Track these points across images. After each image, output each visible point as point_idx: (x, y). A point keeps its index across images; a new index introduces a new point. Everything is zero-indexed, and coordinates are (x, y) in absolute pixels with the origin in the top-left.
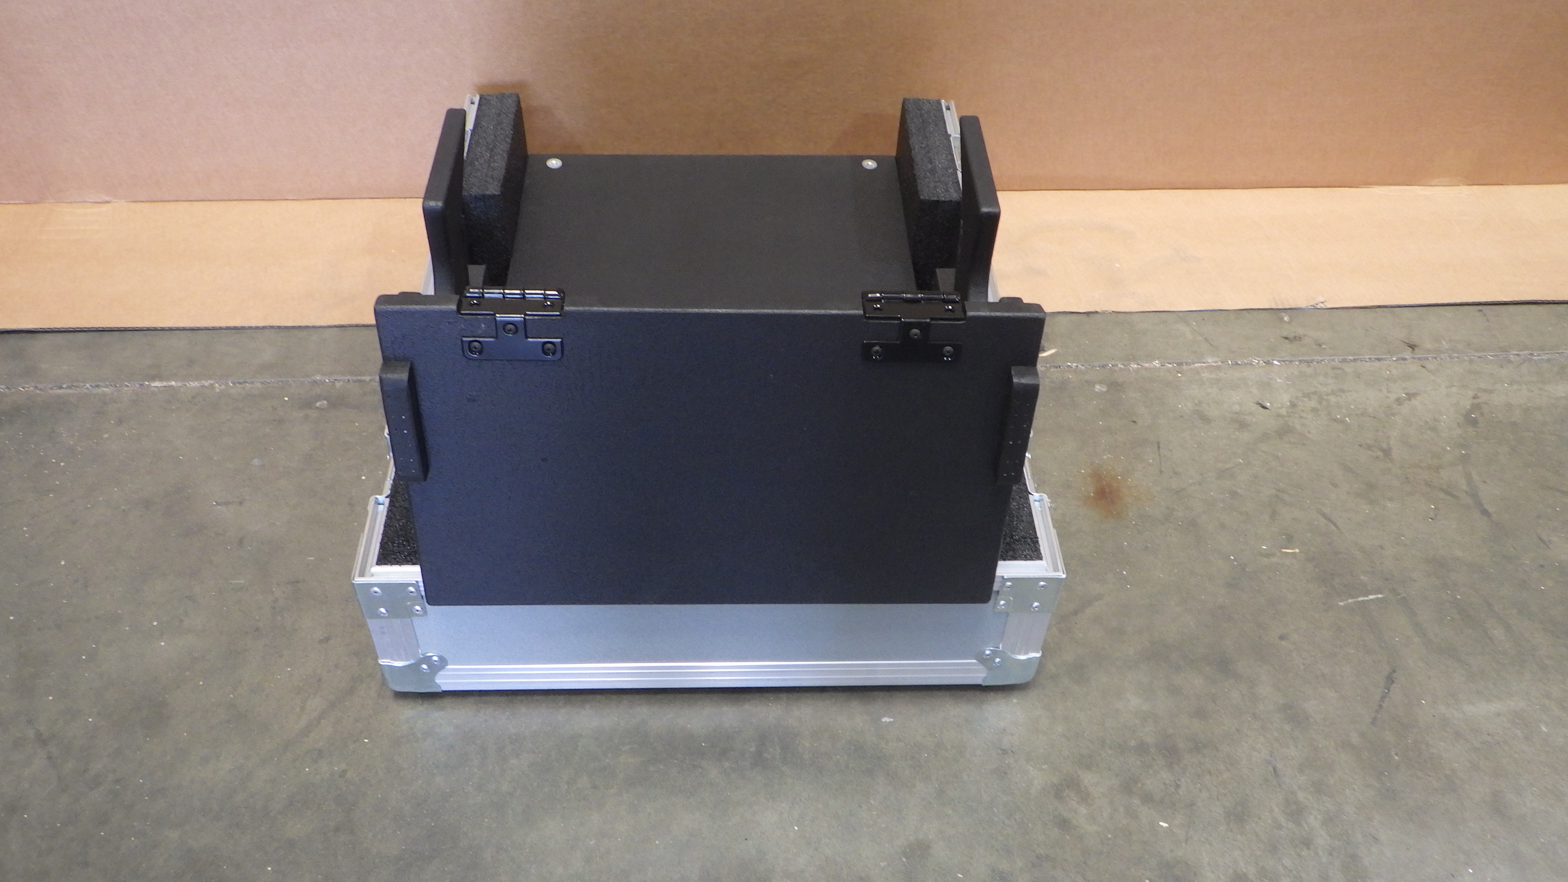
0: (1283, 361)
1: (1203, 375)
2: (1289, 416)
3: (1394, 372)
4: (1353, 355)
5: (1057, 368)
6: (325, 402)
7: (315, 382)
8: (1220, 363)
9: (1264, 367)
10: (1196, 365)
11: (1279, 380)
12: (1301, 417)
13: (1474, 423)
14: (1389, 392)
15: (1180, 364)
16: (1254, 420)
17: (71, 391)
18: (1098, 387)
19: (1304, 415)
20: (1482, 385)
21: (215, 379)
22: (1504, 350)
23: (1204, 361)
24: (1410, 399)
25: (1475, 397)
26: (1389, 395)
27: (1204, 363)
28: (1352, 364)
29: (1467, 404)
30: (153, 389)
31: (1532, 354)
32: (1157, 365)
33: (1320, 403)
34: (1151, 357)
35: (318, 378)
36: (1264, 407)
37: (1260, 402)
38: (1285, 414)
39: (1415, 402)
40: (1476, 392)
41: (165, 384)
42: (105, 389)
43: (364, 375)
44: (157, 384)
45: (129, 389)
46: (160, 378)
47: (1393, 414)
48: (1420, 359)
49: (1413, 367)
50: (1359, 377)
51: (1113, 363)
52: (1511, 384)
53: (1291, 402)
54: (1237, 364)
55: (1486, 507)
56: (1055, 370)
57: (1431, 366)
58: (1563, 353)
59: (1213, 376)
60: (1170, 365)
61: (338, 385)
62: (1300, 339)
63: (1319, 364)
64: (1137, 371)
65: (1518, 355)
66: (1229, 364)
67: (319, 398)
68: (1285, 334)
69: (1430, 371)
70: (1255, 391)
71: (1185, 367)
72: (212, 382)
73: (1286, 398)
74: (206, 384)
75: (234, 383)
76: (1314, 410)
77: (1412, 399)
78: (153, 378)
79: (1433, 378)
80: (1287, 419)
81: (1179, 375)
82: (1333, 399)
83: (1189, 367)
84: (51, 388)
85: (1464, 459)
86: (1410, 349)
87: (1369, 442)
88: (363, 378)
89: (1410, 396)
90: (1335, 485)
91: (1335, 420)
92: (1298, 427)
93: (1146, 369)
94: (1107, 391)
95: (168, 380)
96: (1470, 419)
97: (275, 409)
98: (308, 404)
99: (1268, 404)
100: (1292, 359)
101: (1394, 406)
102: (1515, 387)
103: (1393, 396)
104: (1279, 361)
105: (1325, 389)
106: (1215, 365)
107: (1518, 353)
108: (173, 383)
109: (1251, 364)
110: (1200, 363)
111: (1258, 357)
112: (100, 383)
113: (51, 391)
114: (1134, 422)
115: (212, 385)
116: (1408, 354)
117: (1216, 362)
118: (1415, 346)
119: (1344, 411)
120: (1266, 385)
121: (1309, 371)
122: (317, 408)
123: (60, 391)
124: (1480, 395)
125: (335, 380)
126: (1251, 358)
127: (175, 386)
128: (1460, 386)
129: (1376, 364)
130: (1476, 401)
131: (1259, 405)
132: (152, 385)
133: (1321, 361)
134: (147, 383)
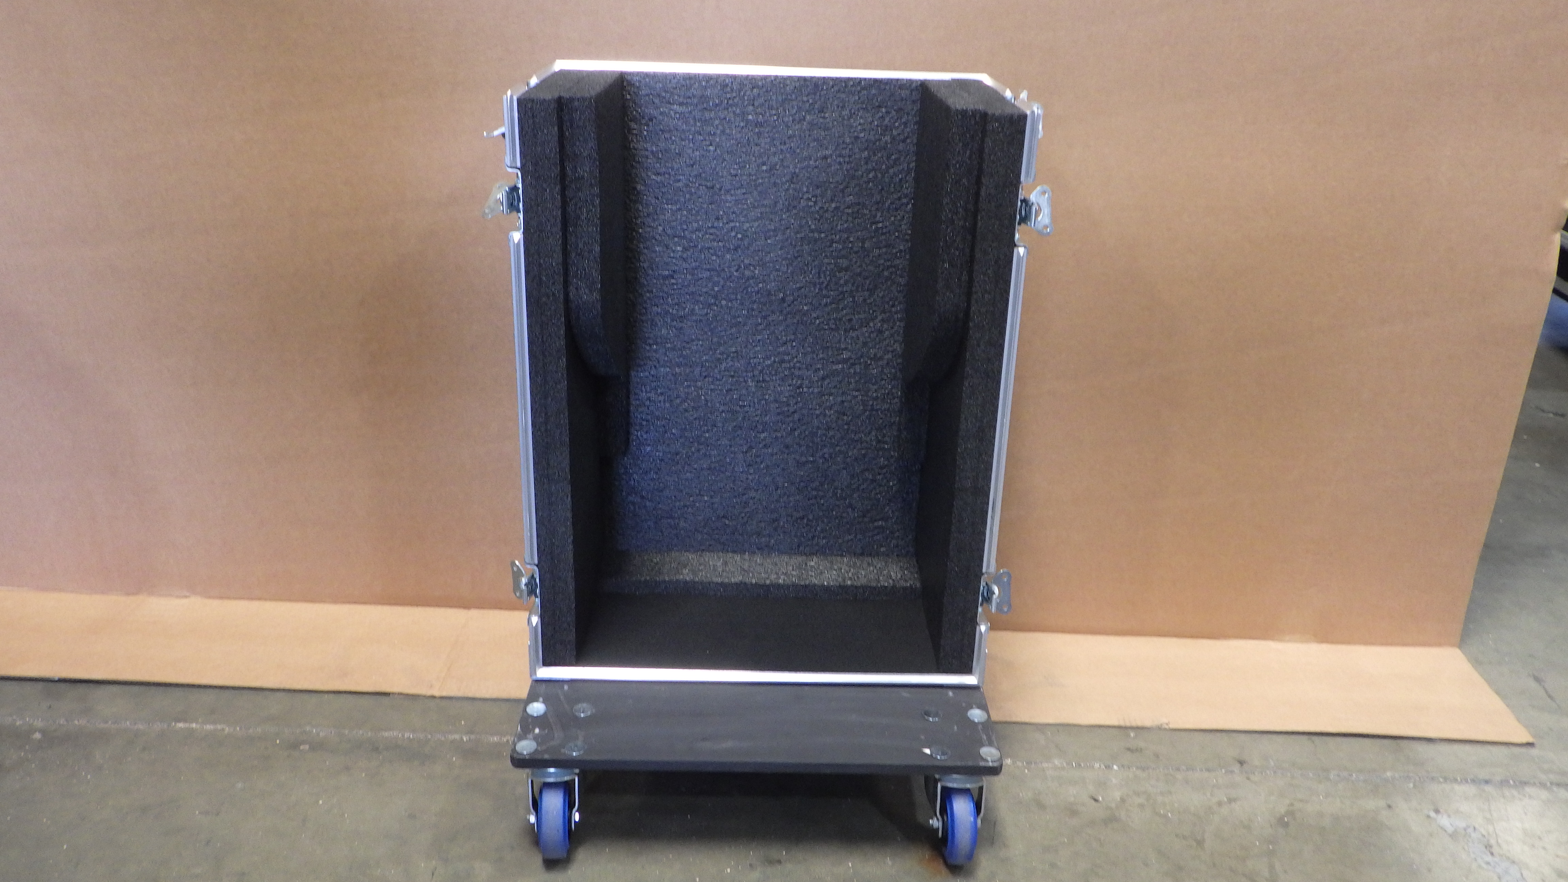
0: (1122, 766)
1: (1048, 773)
2: (1117, 809)
4: (1186, 766)
6: (308, 746)
7: (305, 731)
8: (1065, 764)
9: (1104, 770)
10: (1043, 765)
11: (1114, 781)
12: (1129, 812)
13: (1286, 826)
14: (1212, 796)
15: (1029, 763)
16: (1085, 810)
19: (1131, 809)
20: (1299, 796)
22: (1326, 770)
24: (1230, 803)
25: (1292, 805)
26: (1211, 798)
27: (1051, 763)
29: (1283, 810)
30: (177, 729)
31: (1350, 775)
32: (1009, 763)
33: (1148, 802)
36: (1096, 801)
37: (1094, 797)
38: (1113, 807)
40: (1292, 801)
41: (187, 725)
44: (181, 725)
47: (1213, 814)
48: (1246, 774)
49: (1239, 778)
50: (1187, 783)
53: (1121, 797)
54: (1080, 766)
57: (1255, 778)
58: (1380, 775)
59: (1056, 774)
60: (1020, 763)
61: (322, 734)
62: (1141, 752)
63: (1153, 771)
65: (1338, 775)
66: (1073, 766)
67: (303, 743)
68: (1128, 747)
69: (1253, 783)
73: (1117, 795)
74: (219, 727)
75: (241, 728)
76: (1141, 805)
77: (1233, 803)
79: (1255, 787)
80: (1115, 812)
81: (1025, 769)
82: (1160, 799)
83: (1036, 766)
85: (1271, 853)
86: (1239, 764)
87: (1186, 833)
88: (344, 731)
91: (1158, 815)
92: (1123, 817)
95: (190, 723)
96: (1283, 822)
97: (267, 748)
98: (294, 746)
99: (1101, 799)
100: (1131, 765)
101: (1215, 808)
102: (1329, 799)
103: (1215, 800)
104: (1118, 766)
106: (1060, 765)
107: (1337, 773)
108: (194, 725)
109: (1093, 767)
110: (1048, 763)
111: (1100, 761)
116: (1236, 768)
117: (1061, 763)
120: (1102, 784)
121: (1143, 775)
122: (302, 752)
123: (106, 725)
124: (1295, 803)
125: (320, 731)
126: (1093, 763)
127: (194, 727)
128: (1279, 796)
129: (1206, 774)
130: (1290, 808)
131: (1092, 799)
132: (177, 726)
133: (1156, 768)
134: (173, 724)
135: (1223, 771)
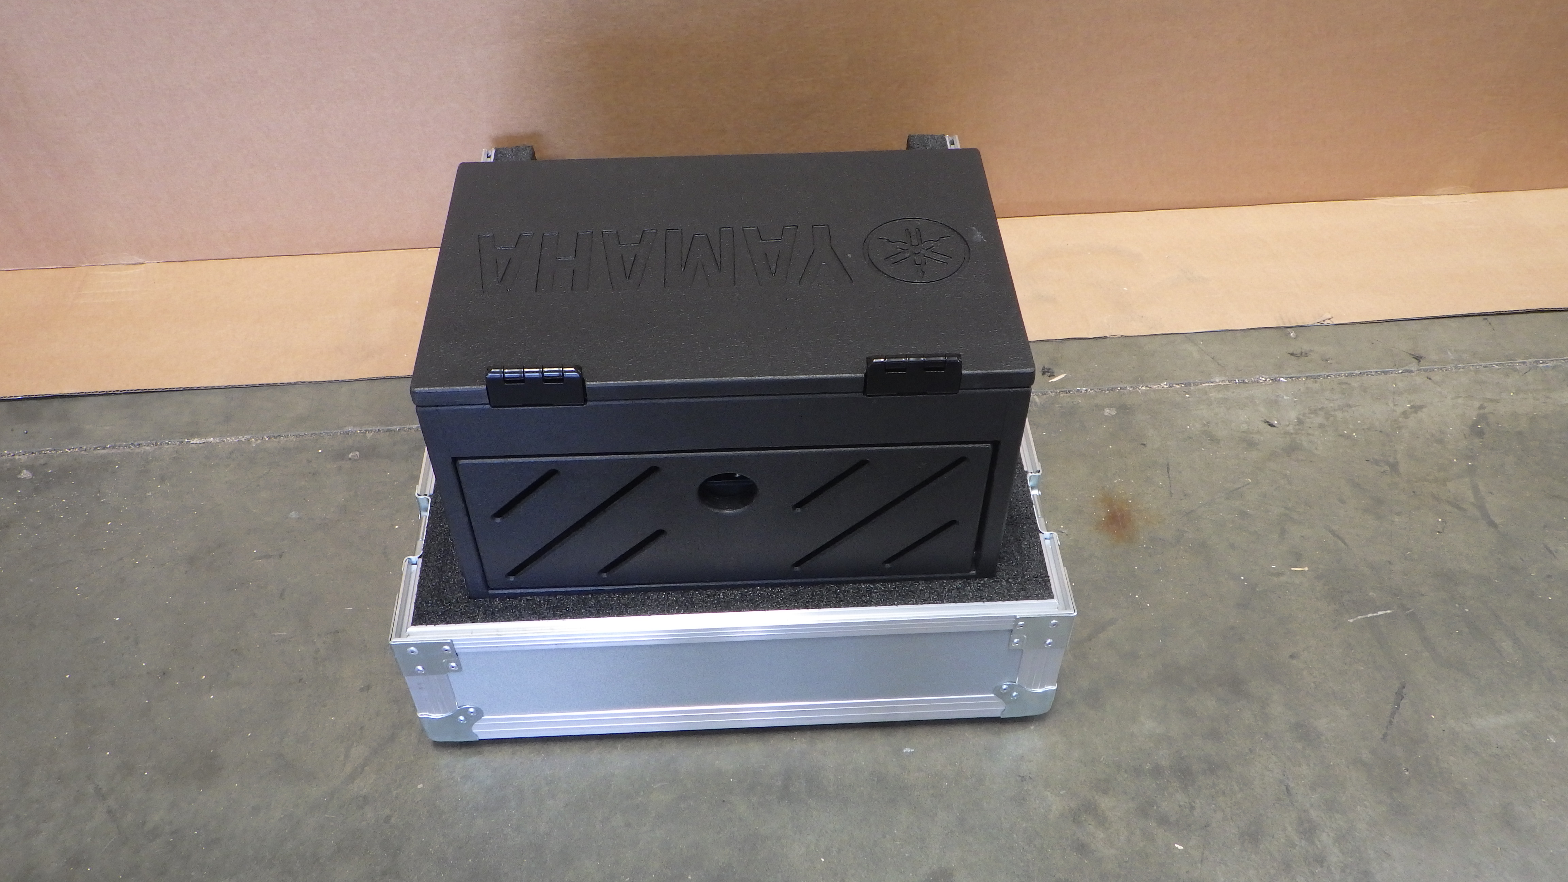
0: (1290, 378)
1: (1211, 395)
2: (1296, 434)
3: (1400, 384)
4: (1359, 369)
5: (1067, 393)
6: (357, 453)
7: (347, 433)
8: (1227, 382)
9: (1270, 384)
10: (1204, 385)
11: (1285, 398)
12: (1308, 434)
13: (1480, 434)
14: (1395, 405)
15: (1188, 385)
16: (1262, 438)
17: (113, 451)
18: (1107, 411)
19: (1310, 431)
20: (1489, 395)
21: (252, 434)
22: (1510, 358)
23: (1212, 380)
24: (1416, 412)
25: (1482, 407)
26: (1395, 408)
27: (1211, 383)
28: (1358, 378)
29: (1473, 414)
30: (193, 445)
31: (1537, 362)
32: (1165, 386)
33: (1327, 419)
34: (1158, 379)
35: (350, 429)
36: (1272, 426)
37: (1268, 420)
38: (1292, 431)
39: (1422, 415)
40: (1482, 403)
41: (203, 440)
42: (148, 448)
43: (394, 425)
44: (196, 441)
45: (169, 447)
46: (199, 435)
47: (1400, 428)
48: (1426, 371)
49: (1419, 379)
50: (1365, 391)
51: (1122, 386)
52: (1516, 393)
53: (1298, 419)
54: (1244, 382)
55: (1493, 518)
56: (1065, 395)
57: (1437, 377)
59: (1220, 396)
60: (1178, 386)
61: (369, 435)
62: (1306, 355)
63: (1326, 380)
64: (1145, 393)
65: (1524, 363)
66: (1236, 383)
67: (351, 449)
68: (1291, 350)
69: (1436, 383)
70: (1262, 409)
71: (1192, 388)
72: (249, 437)
73: (1293, 415)
74: (243, 439)
75: (270, 438)
76: (1321, 426)
77: (1419, 412)
78: (192, 435)
79: (1439, 389)
80: (1294, 436)
81: (1187, 396)
82: (1339, 415)
83: (1197, 387)
84: (95, 449)
85: (1471, 471)
86: (1416, 361)
87: (1376, 457)
88: (393, 428)
89: (1416, 409)
90: (1342, 502)
91: (1342, 436)
92: (1305, 444)
93: (1155, 391)
94: (1116, 414)
95: (206, 437)
96: (1477, 430)
97: (309, 461)
98: (341, 455)
99: (1276, 422)
100: (1299, 375)
101: (1401, 420)
102: (1521, 396)
103: (1399, 410)
104: (1286, 378)
105: (1332, 405)
106: (1223, 384)
107: (1524, 361)
109: (1258, 382)
110: (1208, 383)
111: (1265, 375)
113: (95, 452)
114: (1144, 445)
115: (248, 440)
116: (1414, 366)
117: (1222, 381)
118: (1421, 357)
119: (1351, 427)
120: (1274, 403)
121: (1316, 386)
122: (350, 459)
123: (104, 451)
124: (1486, 404)
125: (366, 431)
126: (1258, 376)
127: (213, 442)
128: (1466, 397)
129: (1382, 377)
130: (1482, 411)
131: (1267, 424)
132: (191, 442)
133: (1327, 376)
134: (186, 440)
135: (1400, 371)
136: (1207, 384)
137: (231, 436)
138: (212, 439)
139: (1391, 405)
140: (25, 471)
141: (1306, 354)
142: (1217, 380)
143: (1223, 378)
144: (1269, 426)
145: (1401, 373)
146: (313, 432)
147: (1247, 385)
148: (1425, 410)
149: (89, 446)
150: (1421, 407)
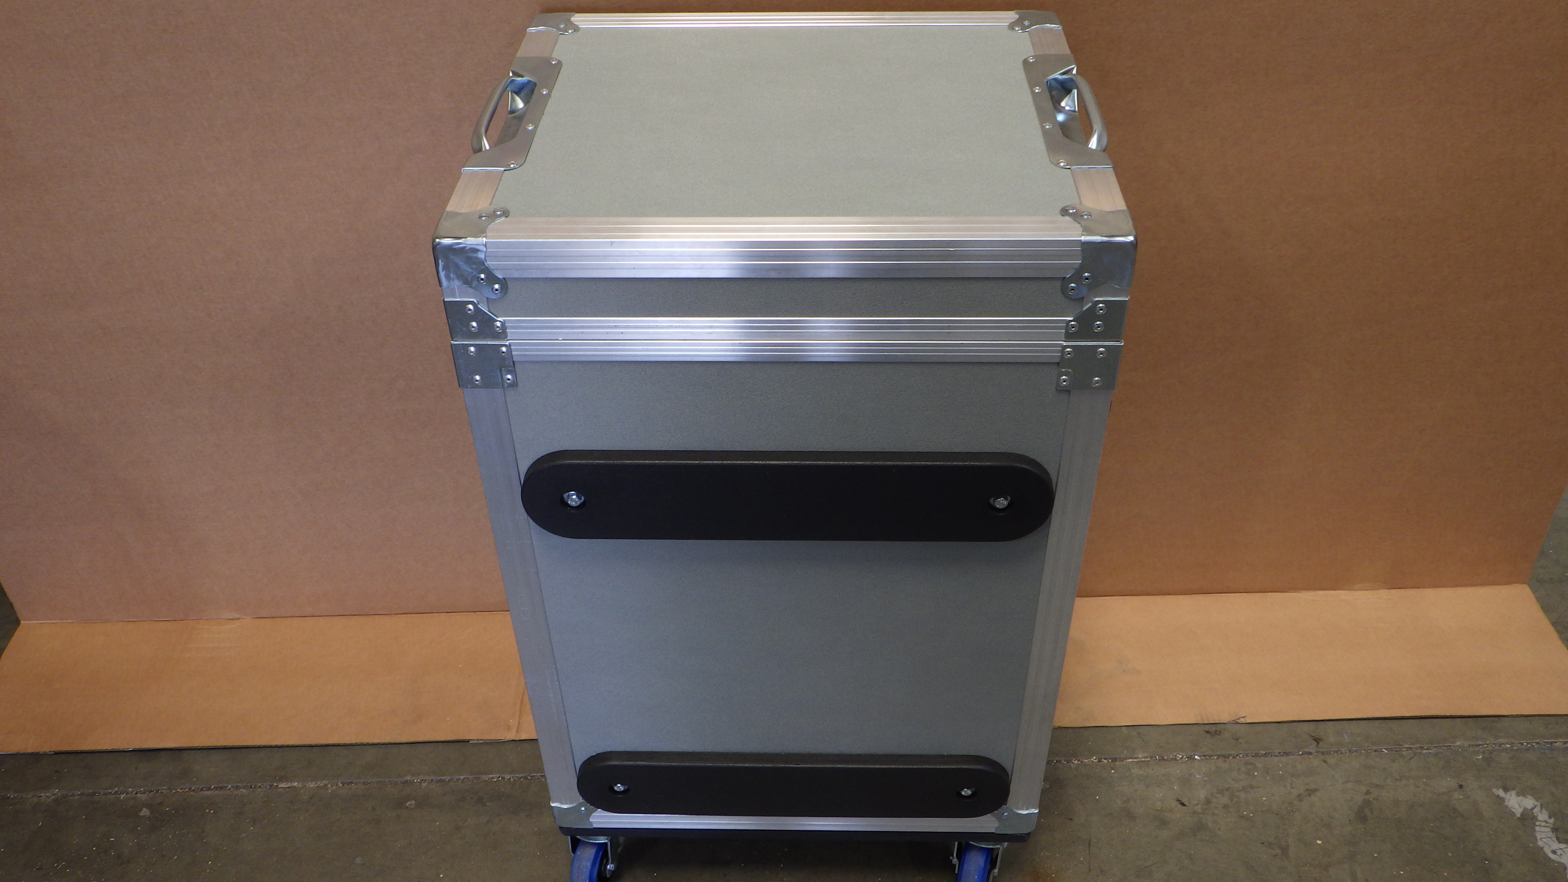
0: (1204, 756)
1: (1133, 771)
2: (1203, 813)
3: (1299, 766)
6: (413, 802)
7: (406, 782)
8: (1149, 759)
9: (1186, 762)
10: (1128, 760)
11: (1197, 776)
12: (1214, 814)
14: (1292, 788)
15: (1114, 760)
17: (217, 792)
19: (1216, 811)
20: (1375, 781)
21: (329, 780)
22: (1398, 744)
23: (1136, 756)
24: (1309, 795)
25: (1368, 793)
26: (1292, 791)
27: (1135, 758)
28: (1262, 759)
29: (1360, 799)
30: (280, 790)
31: (1422, 748)
32: (1095, 761)
34: (1091, 755)
35: (409, 778)
36: (1183, 804)
37: (1180, 799)
39: (1315, 798)
40: (1368, 788)
41: (289, 785)
42: (244, 790)
43: (445, 775)
44: (283, 785)
45: (261, 790)
46: (287, 781)
47: (1294, 811)
48: (1324, 753)
49: (1316, 762)
51: (1058, 759)
52: (1400, 779)
54: (1163, 759)
57: (1331, 760)
58: (1450, 746)
59: (1141, 772)
60: (1105, 761)
61: (424, 785)
63: (1234, 759)
64: (1075, 767)
65: (1411, 749)
66: (1156, 760)
67: (408, 798)
68: (1207, 728)
69: (1330, 766)
70: (1176, 789)
71: (1117, 763)
72: (326, 783)
73: (1202, 794)
74: (321, 785)
75: (343, 784)
76: (1226, 807)
77: (1312, 796)
79: (1333, 771)
80: (1201, 816)
83: (1122, 763)
85: (1352, 857)
86: (1315, 743)
88: (444, 778)
89: (1311, 792)
91: (1242, 817)
92: (1210, 824)
93: (1085, 765)
95: (292, 781)
98: (400, 803)
99: (1187, 801)
100: (1212, 753)
101: (1296, 802)
102: (1404, 782)
103: (1295, 792)
104: (1200, 756)
105: (1237, 785)
106: (1144, 760)
109: (1176, 759)
111: (1182, 752)
112: (239, 785)
114: (1071, 819)
115: (326, 785)
116: (1312, 748)
117: (1144, 758)
118: (1320, 739)
119: (1251, 808)
120: (1186, 781)
122: (407, 807)
123: (208, 793)
124: (1372, 790)
125: (422, 780)
126: (1175, 754)
127: (297, 787)
128: (1355, 782)
129: (1284, 759)
130: (1367, 797)
131: (1178, 802)
132: (280, 786)
133: (1237, 755)
134: (275, 784)
135: (1301, 753)
136: (1131, 760)
137: (312, 781)
138: (296, 784)
139: (1289, 787)
140: (144, 809)
141: (1220, 732)
142: (1140, 756)
143: (1146, 755)
144: (1180, 805)
145: (1302, 754)
146: (379, 780)
147: (1165, 762)
148: (1318, 794)
149: (197, 786)
150: (1316, 790)
